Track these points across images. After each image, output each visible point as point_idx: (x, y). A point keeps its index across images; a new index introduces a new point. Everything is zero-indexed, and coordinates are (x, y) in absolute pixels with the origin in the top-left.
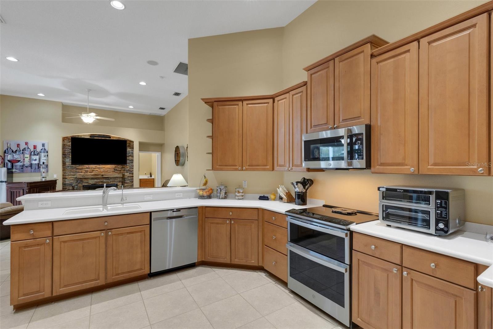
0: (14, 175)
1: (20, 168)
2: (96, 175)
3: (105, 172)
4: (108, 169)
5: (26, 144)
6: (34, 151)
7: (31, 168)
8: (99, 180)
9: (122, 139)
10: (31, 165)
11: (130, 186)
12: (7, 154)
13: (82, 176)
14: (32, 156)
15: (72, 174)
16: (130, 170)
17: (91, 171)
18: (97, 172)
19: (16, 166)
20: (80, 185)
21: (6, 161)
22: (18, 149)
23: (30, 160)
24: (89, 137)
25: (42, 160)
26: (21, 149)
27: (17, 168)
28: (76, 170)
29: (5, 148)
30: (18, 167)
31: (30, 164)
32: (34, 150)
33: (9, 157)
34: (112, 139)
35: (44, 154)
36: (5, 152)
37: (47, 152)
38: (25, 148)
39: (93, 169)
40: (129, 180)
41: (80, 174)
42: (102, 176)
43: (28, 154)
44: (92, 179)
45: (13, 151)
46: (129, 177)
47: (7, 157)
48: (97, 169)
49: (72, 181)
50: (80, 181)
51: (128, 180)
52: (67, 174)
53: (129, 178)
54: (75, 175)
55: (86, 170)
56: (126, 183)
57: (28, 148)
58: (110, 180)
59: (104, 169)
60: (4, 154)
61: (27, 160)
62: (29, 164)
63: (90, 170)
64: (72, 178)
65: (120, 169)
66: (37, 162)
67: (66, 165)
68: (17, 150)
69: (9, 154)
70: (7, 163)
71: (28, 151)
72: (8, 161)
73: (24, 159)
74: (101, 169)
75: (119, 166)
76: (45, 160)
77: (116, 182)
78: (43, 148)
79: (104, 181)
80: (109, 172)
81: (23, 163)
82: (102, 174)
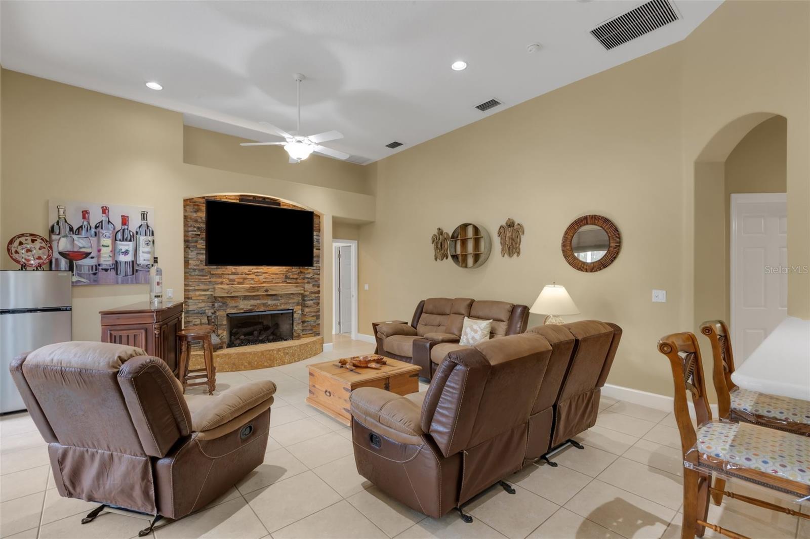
0: (76, 290)
1: (91, 272)
2: (253, 289)
3: (268, 283)
4: (274, 276)
5: (105, 210)
6: (124, 230)
7: (117, 274)
8: (258, 302)
9: (299, 209)
10: (116, 265)
11: (314, 312)
12: (58, 237)
13: (227, 293)
14: (119, 242)
15: (202, 287)
16: (314, 278)
17: (241, 281)
18: (252, 282)
19: (79, 267)
20: (221, 313)
21: (56, 255)
22: (85, 223)
23: (114, 251)
24: (238, 201)
25: (141, 252)
26: (93, 225)
27: (83, 272)
28: (210, 278)
29: (53, 220)
30: (85, 270)
31: (115, 262)
32: (123, 227)
33: (63, 244)
34: (282, 207)
35: (145, 237)
36: (52, 231)
37: (153, 235)
38: (102, 222)
39: (244, 276)
40: (312, 300)
41: (222, 288)
42: (267, 291)
43: (110, 237)
44: (246, 298)
45: (71, 229)
46: (312, 293)
47: (58, 243)
48: (253, 276)
49: (203, 305)
50: (221, 304)
51: (310, 300)
52: (191, 288)
53: (313, 295)
54: (207, 290)
55: (231, 277)
56: (307, 306)
57: (109, 222)
58: (279, 300)
59: (266, 275)
60: (50, 236)
61: (106, 252)
62: (111, 263)
63: (238, 278)
64: (203, 298)
65: (296, 276)
66: (129, 258)
67: (190, 267)
68: (81, 227)
69: (64, 237)
70: (57, 260)
71: (108, 229)
72: (61, 254)
73: (99, 251)
74: (260, 277)
75: (293, 270)
76: (149, 253)
77: (291, 305)
78: (144, 223)
79: (270, 302)
80: (276, 281)
81: (98, 261)
82: (265, 288)
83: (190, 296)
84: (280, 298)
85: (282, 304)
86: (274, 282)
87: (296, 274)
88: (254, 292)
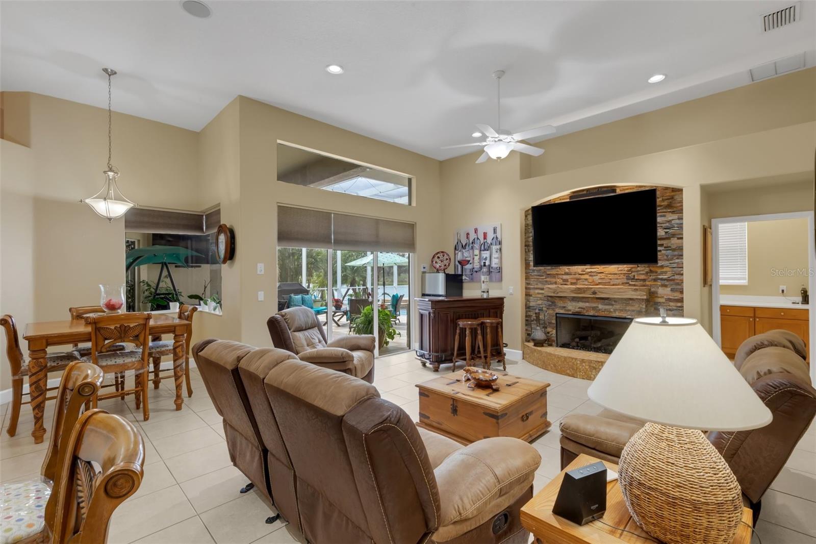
0: (465, 285)
1: (470, 273)
2: (579, 290)
3: (604, 284)
4: (611, 277)
5: (476, 231)
6: (485, 243)
8: (587, 304)
9: (647, 189)
10: (481, 269)
12: (458, 251)
13: (554, 293)
14: (482, 252)
15: (540, 286)
16: (673, 280)
17: (575, 281)
18: (586, 283)
19: (465, 270)
20: (551, 312)
21: (456, 263)
22: (468, 241)
23: (480, 258)
24: (568, 200)
25: (493, 258)
26: (471, 242)
28: (546, 278)
29: (456, 242)
30: (468, 272)
31: (480, 266)
32: (484, 241)
33: (459, 257)
34: (618, 192)
35: (495, 246)
36: (455, 249)
37: (500, 244)
38: (475, 239)
39: (577, 276)
41: (549, 288)
42: (594, 293)
43: (478, 249)
44: (574, 299)
45: (462, 246)
46: (669, 300)
47: (458, 255)
48: (587, 277)
49: (539, 302)
50: (551, 303)
52: (531, 287)
53: (672, 304)
54: (543, 289)
55: (565, 277)
57: (478, 238)
58: (612, 305)
59: (602, 276)
60: (455, 252)
62: (478, 267)
63: (571, 279)
64: (540, 296)
65: (642, 277)
66: (487, 263)
67: (530, 268)
68: (466, 244)
69: (460, 251)
70: (457, 266)
71: (477, 243)
72: (458, 262)
73: (473, 259)
74: (594, 277)
75: (639, 269)
76: (497, 258)
77: (629, 313)
78: (495, 236)
79: (600, 306)
80: (615, 283)
81: (473, 266)
82: (593, 289)
83: (531, 294)
84: (613, 303)
85: (617, 310)
86: (612, 283)
87: (643, 274)
88: (580, 293)
